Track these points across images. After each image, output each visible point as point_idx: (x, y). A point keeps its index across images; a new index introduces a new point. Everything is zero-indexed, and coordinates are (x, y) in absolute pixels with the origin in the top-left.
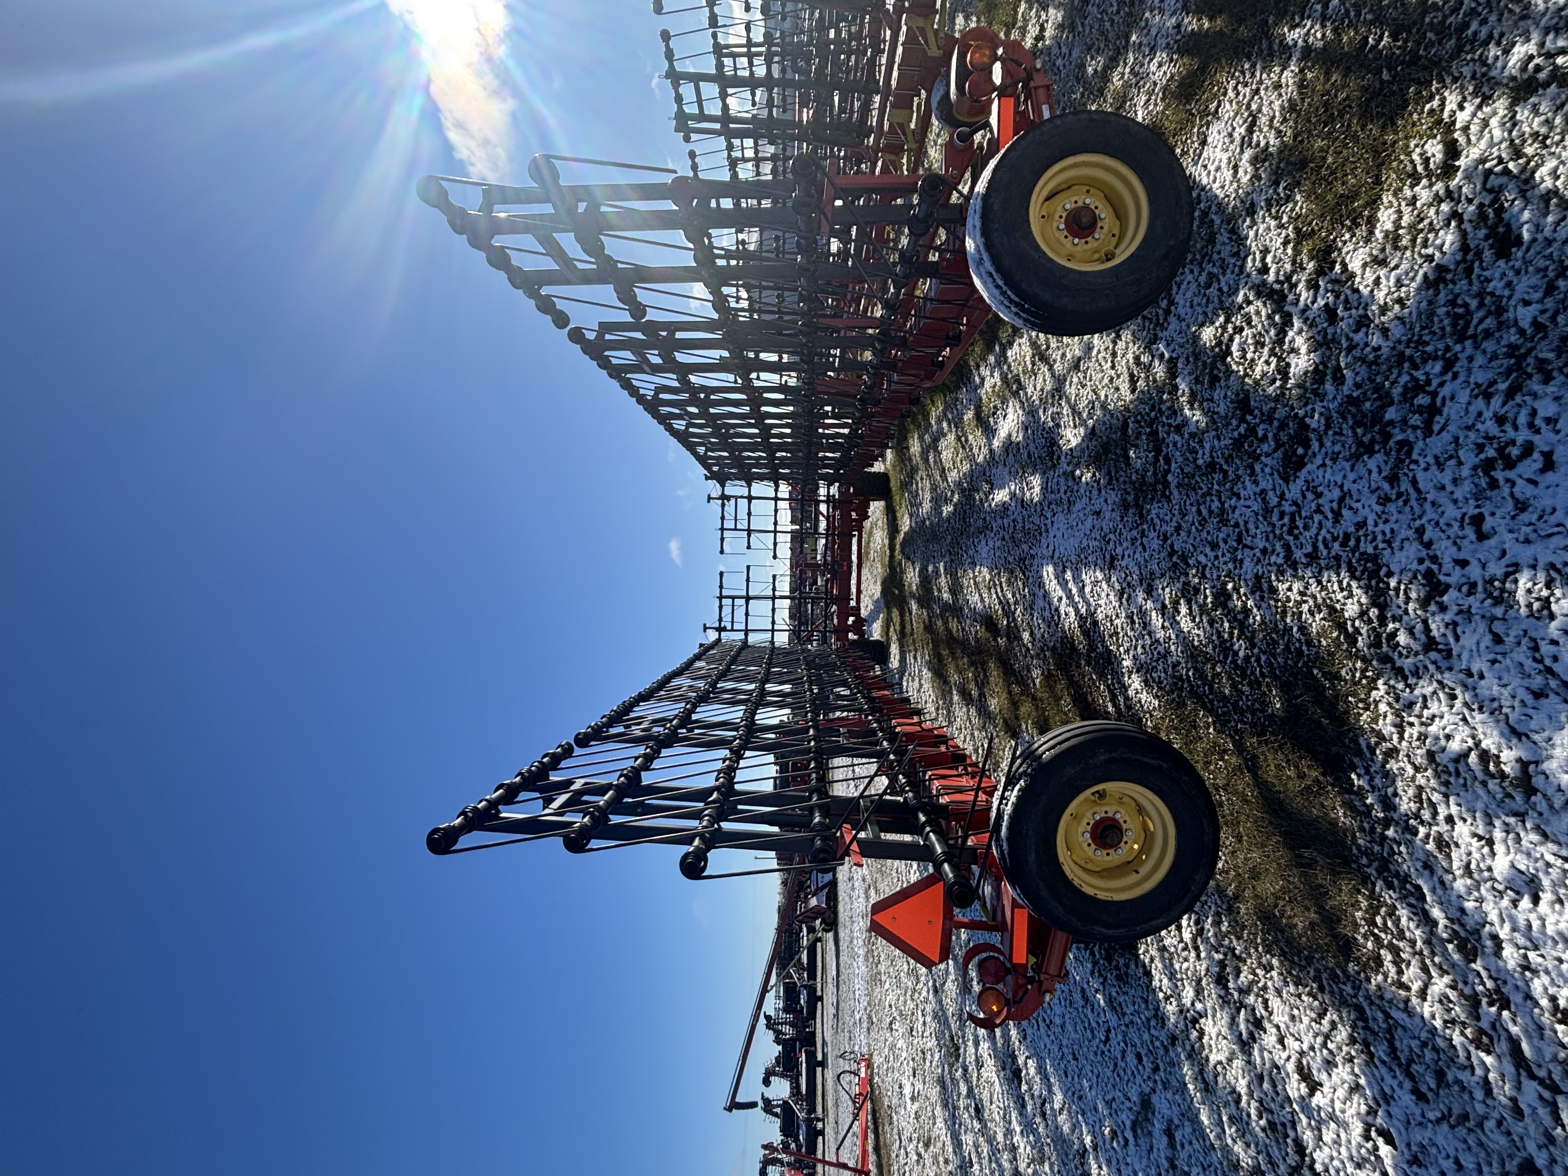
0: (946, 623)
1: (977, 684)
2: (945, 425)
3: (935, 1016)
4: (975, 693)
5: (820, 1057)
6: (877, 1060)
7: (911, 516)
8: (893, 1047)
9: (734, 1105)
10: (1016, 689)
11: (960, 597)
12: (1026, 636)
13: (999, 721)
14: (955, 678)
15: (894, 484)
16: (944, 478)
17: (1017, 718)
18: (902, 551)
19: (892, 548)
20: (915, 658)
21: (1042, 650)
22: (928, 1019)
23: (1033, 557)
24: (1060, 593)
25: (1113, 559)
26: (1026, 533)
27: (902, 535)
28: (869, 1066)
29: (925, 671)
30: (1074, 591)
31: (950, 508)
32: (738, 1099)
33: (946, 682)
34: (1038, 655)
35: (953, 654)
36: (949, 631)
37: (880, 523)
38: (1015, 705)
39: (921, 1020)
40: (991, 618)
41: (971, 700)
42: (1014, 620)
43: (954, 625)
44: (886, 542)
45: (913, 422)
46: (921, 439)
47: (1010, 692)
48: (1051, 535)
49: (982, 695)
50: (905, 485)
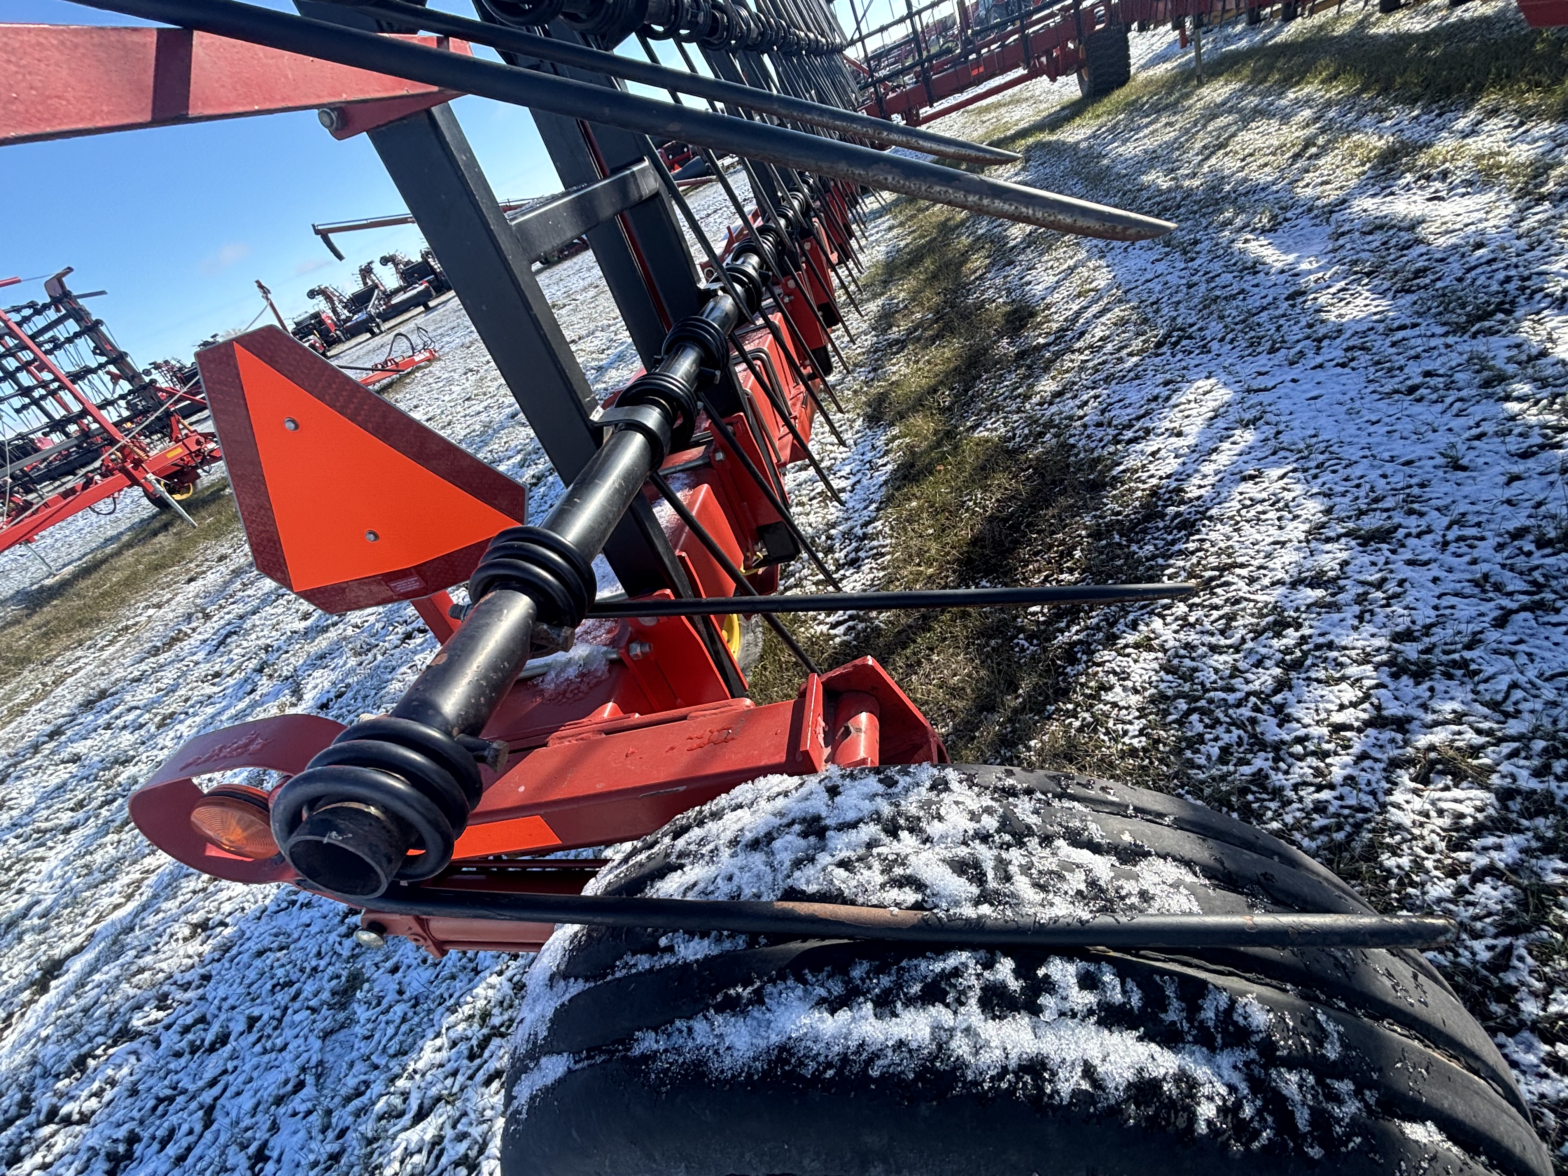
0: (973, 248)
1: (910, 332)
2: (1307, 113)
3: (487, 426)
4: (895, 333)
5: (431, 304)
6: (436, 367)
7: (1094, 136)
8: (450, 382)
9: (324, 234)
10: (946, 398)
11: (1030, 254)
12: (1047, 386)
13: (879, 386)
14: (900, 293)
15: (1119, 95)
16: (1209, 152)
17: (901, 416)
18: (1029, 149)
19: (1023, 134)
20: (890, 229)
21: (1049, 424)
22: (483, 417)
23: (1205, 349)
24: (1194, 432)
25: (1383, 535)
26: (1247, 321)
27: (1053, 138)
28: (430, 360)
29: (883, 248)
30: (1224, 458)
31: (1164, 183)
32: (332, 236)
33: (885, 283)
34: (1032, 421)
35: (934, 277)
36: (965, 257)
37: (1043, 106)
38: (918, 404)
39: (480, 408)
40: (1033, 314)
41: (884, 331)
42: (1058, 355)
43: (978, 262)
44: (1023, 125)
45: (1255, 72)
46: (1243, 93)
47: (934, 390)
48: (1294, 373)
49: (901, 344)
50: (1133, 107)
